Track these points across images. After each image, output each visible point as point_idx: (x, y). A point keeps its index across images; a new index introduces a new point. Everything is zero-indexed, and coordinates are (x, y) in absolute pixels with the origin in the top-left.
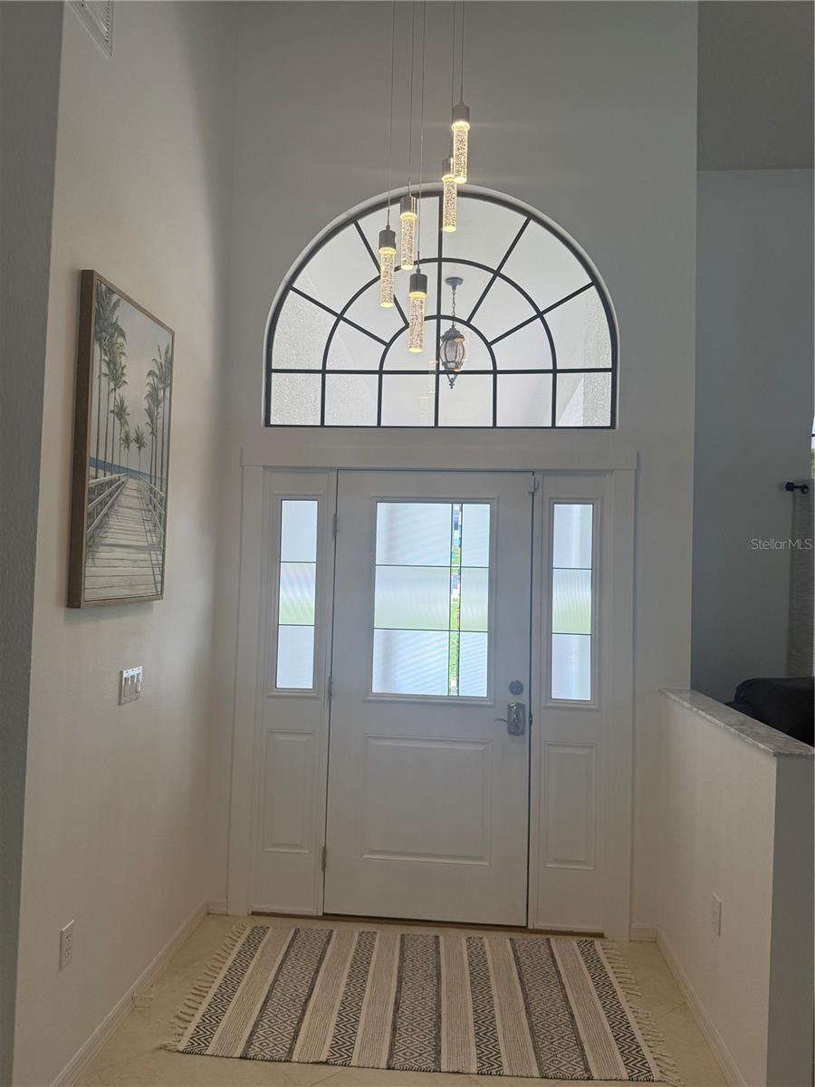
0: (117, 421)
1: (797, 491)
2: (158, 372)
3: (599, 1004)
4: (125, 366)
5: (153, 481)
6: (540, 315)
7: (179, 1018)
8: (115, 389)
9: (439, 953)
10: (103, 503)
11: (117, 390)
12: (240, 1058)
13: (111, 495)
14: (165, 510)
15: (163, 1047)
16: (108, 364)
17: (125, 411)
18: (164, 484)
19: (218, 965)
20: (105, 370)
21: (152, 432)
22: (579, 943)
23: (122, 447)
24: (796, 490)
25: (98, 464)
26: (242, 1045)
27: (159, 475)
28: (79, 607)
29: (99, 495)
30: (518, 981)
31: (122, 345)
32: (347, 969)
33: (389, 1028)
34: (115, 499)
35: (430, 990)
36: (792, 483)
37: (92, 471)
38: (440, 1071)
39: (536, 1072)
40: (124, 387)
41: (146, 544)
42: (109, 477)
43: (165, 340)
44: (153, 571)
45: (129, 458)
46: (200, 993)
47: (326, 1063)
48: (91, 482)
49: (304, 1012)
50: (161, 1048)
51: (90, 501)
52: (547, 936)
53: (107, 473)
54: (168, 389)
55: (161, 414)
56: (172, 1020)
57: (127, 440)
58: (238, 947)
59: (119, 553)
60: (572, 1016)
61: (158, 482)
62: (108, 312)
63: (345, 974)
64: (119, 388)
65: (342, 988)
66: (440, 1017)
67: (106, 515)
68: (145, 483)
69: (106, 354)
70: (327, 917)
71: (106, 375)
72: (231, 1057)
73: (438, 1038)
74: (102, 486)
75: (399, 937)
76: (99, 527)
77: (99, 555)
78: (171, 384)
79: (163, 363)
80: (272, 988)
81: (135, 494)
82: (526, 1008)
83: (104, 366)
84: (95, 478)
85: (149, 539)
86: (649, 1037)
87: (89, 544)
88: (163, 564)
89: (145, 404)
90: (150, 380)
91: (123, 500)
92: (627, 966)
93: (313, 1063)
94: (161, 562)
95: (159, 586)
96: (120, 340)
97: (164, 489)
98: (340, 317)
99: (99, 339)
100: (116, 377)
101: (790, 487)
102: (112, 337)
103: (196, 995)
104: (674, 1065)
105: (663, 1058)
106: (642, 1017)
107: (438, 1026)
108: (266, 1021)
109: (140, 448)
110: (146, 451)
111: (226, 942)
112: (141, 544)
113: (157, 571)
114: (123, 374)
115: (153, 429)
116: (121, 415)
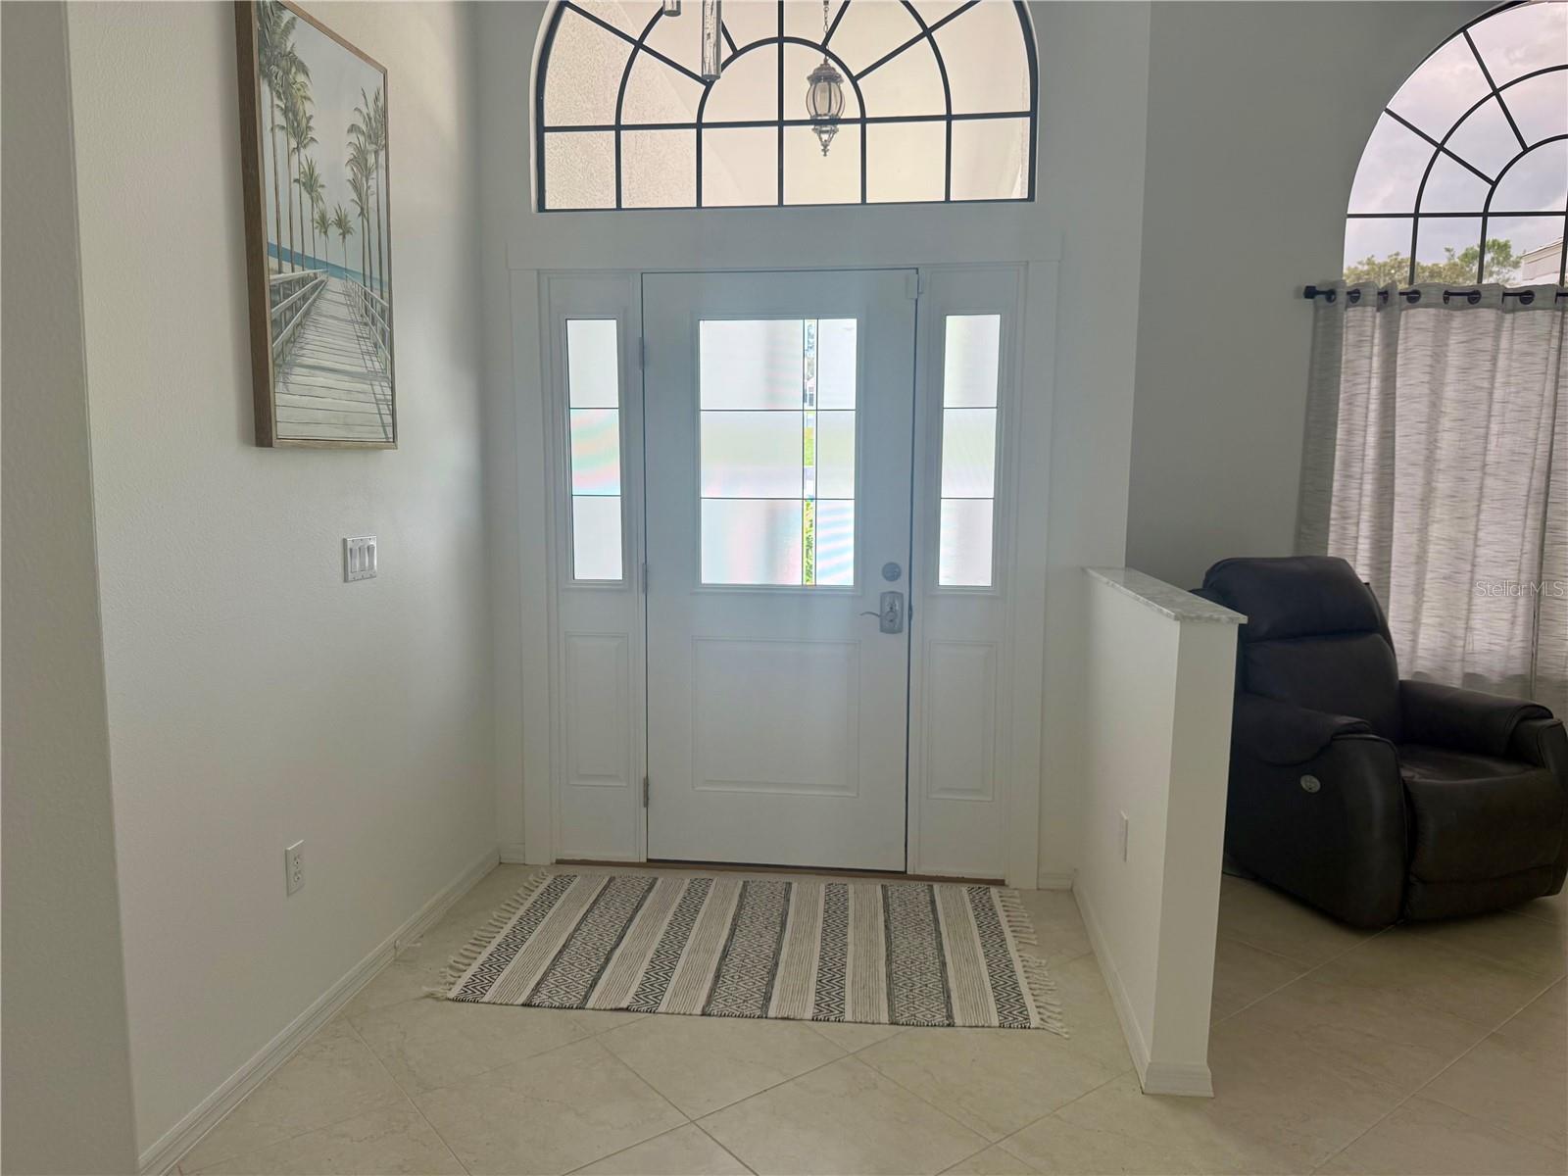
0: (306, 196)
1: (1321, 299)
2: (364, 128)
3: (980, 952)
4: (311, 117)
5: (368, 283)
6: (927, 32)
7: (451, 967)
8: (298, 148)
9: (788, 900)
10: (293, 308)
11: (302, 150)
12: (523, 1005)
13: (304, 298)
14: (391, 325)
15: (431, 996)
16: (285, 112)
17: (316, 180)
18: (386, 289)
19: (507, 915)
20: (280, 120)
21: (362, 213)
22: (970, 891)
23: (317, 231)
24: (1318, 297)
25: (279, 253)
26: (527, 992)
27: (376, 274)
28: (271, 446)
29: (286, 296)
30: (883, 927)
31: (304, 85)
32: (669, 917)
33: (711, 976)
34: (312, 304)
35: (769, 938)
36: (1314, 287)
37: (272, 262)
38: (766, 1017)
39: (885, 1018)
40: (312, 147)
41: (364, 370)
42: (299, 273)
43: (372, 81)
44: (379, 410)
45: (330, 248)
46: (480, 943)
47: (627, 1009)
48: (273, 278)
49: (608, 960)
50: (427, 997)
51: (274, 304)
52: (930, 883)
53: (296, 266)
54: (382, 154)
55: (373, 189)
56: (443, 970)
57: (323, 223)
58: (535, 896)
59: (321, 379)
60: (944, 964)
61: (376, 285)
62: (277, 37)
63: (667, 921)
64: (305, 147)
65: (660, 936)
66: (777, 964)
67: (299, 325)
68: (355, 285)
69: (279, 97)
70: (652, 863)
71: (283, 128)
72: (512, 1005)
73: (770, 984)
74: (290, 285)
75: (741, 883)
76: (292, 340)
77: (292, 378)
78: (386, 146)
79: (372, 115)
80: (572, 937)
81: (342, 299)
82: (887, 956)
83: (278, 114)
84: (278, 273)
85: (369, 364)
86: (1037, 986)
87: (278, 362)
88: (393, 400)
89: (348, 173)
90: (353, 138)
91: (324, 306)
92: (1026, 915)
93: (611, 1010)
94: (390, 398)
95: (389, 430)
96: (301, 78)
97: (386, 295)
98: (639, 45)
99: (268, 76)
100: (299, 131)
101: (1310, 293)
102: (287, 72)
103: (474, 945)
104: (1059, 1013)
105: (1047, 1006)
106: (1033, 965)
107: (772, 974)
108: (559, 970)
109: (344, 235)
110: (354, 240)
111: (519, 892)
112: (359, 369)
113: (385, 409)
114: (309, 128)
115: (362, 209)
116: (311, 186)
